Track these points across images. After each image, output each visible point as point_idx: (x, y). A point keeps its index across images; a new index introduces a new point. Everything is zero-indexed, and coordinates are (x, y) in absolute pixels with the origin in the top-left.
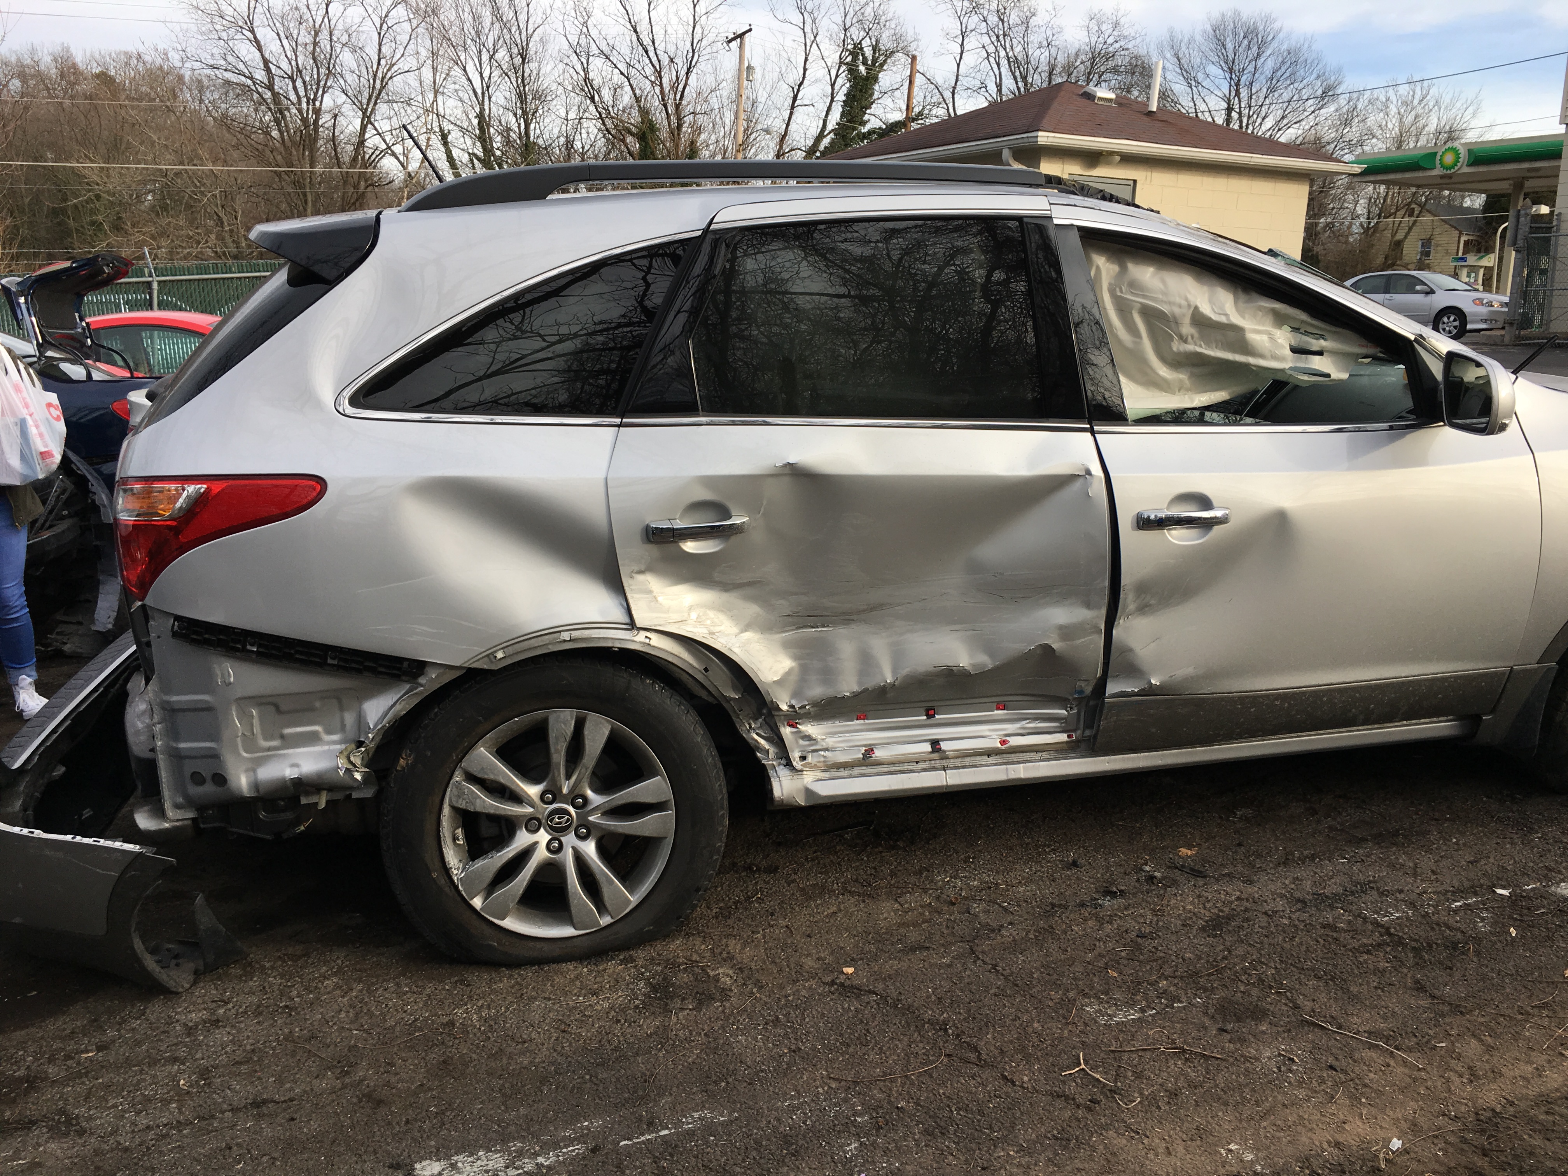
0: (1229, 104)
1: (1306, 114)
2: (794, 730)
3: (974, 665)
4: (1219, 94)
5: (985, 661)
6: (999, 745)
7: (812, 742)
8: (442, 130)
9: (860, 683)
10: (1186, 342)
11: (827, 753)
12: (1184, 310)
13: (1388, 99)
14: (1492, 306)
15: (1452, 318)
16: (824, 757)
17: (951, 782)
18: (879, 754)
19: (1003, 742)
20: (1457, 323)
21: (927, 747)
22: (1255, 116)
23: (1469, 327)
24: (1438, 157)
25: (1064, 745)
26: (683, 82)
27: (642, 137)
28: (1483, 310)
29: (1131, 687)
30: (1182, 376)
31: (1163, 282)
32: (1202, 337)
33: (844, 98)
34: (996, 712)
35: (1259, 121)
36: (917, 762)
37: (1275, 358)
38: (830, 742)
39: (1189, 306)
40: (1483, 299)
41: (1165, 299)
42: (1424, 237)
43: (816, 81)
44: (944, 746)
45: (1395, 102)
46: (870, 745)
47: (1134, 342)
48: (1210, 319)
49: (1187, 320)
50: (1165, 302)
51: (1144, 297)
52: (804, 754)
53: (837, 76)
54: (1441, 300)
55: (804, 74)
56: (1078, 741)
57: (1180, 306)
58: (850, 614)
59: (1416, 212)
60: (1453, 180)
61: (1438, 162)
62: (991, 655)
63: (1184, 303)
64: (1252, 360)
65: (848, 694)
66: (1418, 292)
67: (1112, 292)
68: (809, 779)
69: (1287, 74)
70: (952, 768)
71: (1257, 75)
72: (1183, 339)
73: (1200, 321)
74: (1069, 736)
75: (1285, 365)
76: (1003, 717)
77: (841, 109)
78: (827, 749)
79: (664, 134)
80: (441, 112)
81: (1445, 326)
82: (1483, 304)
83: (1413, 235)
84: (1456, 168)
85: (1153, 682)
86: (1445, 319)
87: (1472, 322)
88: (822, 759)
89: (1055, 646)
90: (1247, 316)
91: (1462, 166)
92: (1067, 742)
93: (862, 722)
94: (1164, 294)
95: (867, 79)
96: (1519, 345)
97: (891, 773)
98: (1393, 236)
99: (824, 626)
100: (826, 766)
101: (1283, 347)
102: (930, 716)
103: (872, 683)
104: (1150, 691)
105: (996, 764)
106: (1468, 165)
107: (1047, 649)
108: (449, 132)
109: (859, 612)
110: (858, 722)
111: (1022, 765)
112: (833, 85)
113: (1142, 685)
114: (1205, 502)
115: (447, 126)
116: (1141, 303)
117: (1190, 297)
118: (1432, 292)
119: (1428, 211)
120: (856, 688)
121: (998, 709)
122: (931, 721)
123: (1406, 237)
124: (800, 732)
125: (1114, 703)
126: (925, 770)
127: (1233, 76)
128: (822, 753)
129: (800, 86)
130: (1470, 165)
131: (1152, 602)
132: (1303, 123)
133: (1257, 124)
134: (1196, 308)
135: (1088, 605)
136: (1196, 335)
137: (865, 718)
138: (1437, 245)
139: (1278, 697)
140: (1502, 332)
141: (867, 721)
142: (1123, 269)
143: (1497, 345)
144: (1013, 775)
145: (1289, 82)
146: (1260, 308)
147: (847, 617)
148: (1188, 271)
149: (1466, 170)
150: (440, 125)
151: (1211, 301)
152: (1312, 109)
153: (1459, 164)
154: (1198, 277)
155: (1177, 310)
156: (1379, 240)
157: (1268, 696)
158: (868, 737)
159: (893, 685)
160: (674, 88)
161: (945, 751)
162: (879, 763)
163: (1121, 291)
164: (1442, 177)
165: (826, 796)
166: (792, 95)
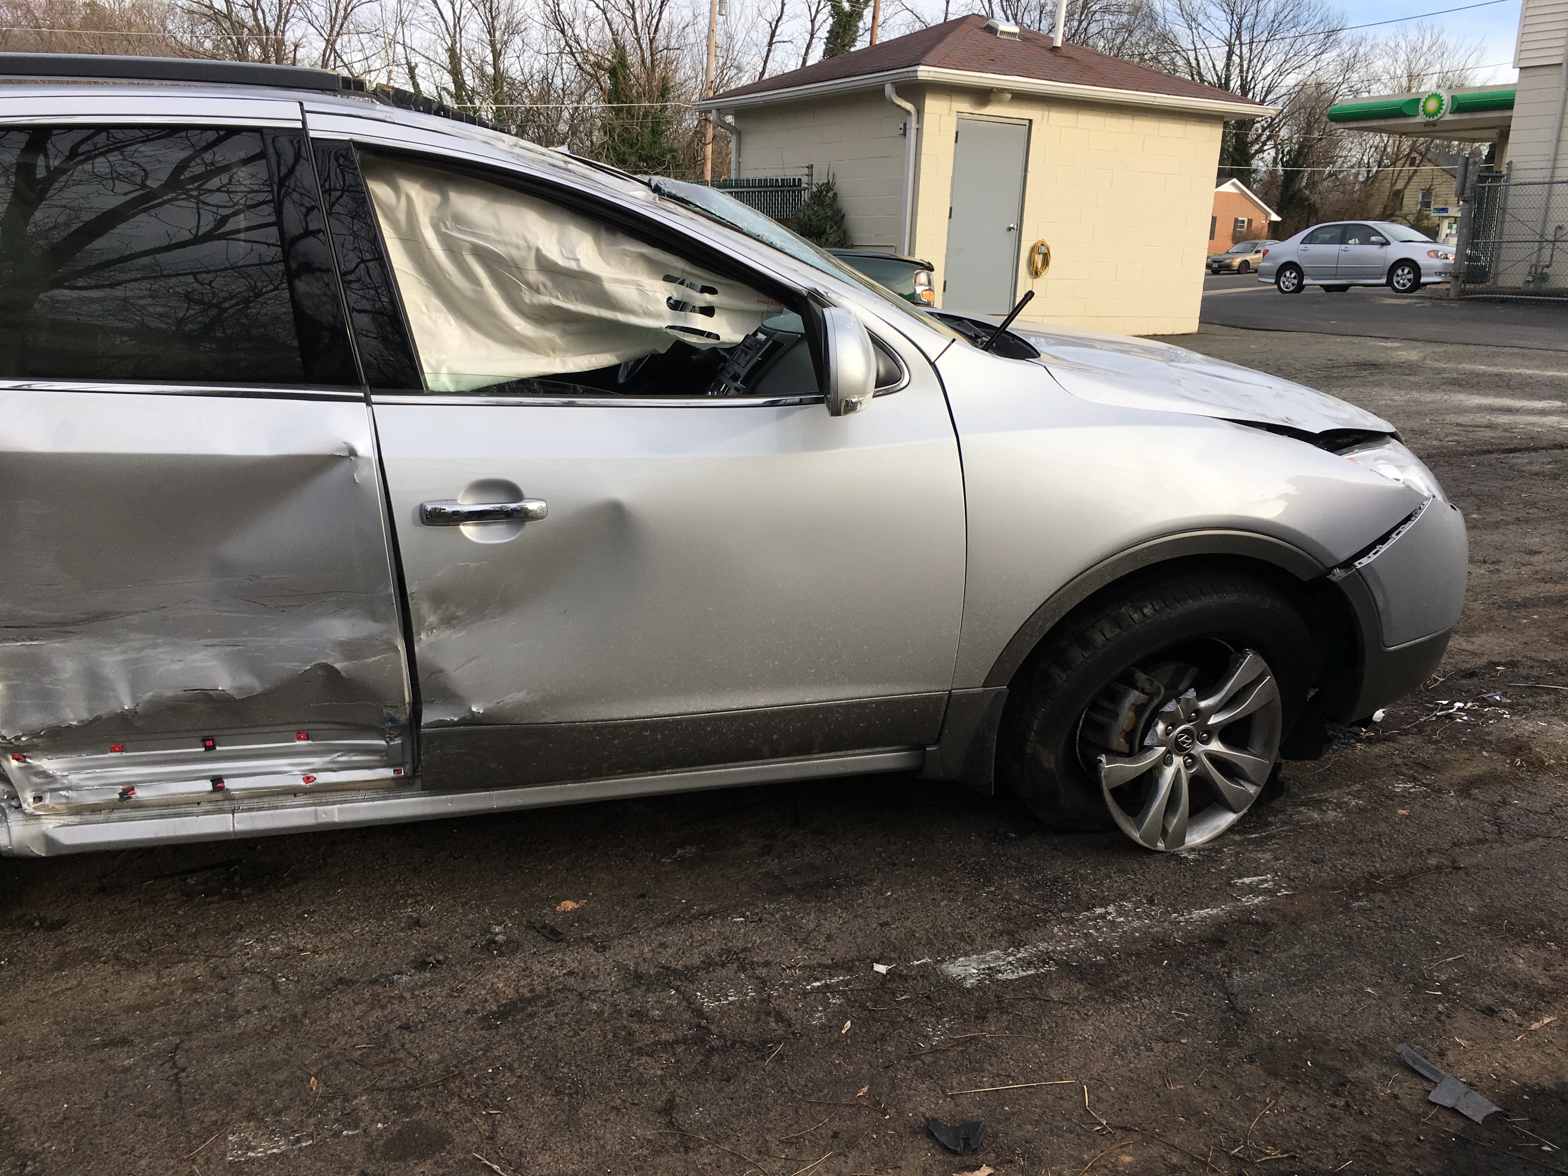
0: (1230, 49)
1: (1309, 58)
2: (23, 765)
3: (240, 689)
4: (1220, 37)
5: (251, 683)
6: (303, 783)
7: (49, 780)
8: (408, 63)
9: (90, 710)
10: (538, 291)
11: (70, 794)
12: (524, 253)
13: (1397, 45)
14: (1447, 258)
15: (1406, 271)
16: (67, 798)
17: (239, 827)
18: (140, 794)
19: (307, 779)
20: (1411, 276)
21: (208, 786)
22: (1255, 60)
23: (1423, 280)
24: (1422, 104)
25: (392, 783)
26: (657, 17)
27: (613, 73)
28: (1438, 263)
29: (451, 716)
30: (550, 334)
31: (496, 216)
32: (557, 286)
33: (827, 35)
34: (298, 743)
35: (1260, 65)
36: (199, 803)
37: (648, 314)
38: (74, 778)
39: (529, 247)
40: (1438, 251)
41: (498, 238)
42: (1423, 187)
43: (796, 16)
44: (229, 784)
45: (1404, 48)
46: (128, 783)
47: (475, 291)
48: (557, 264)
49: (531, 265)
50: (500, 242)
51: (474, 234)
52: (39, 794)
53: (817, 12)
54: (1396, 252)
55: (782, 9)
56: (405, 777)
57: (518, 247)
58: (65, 624)
59: (1417, 162)
60: (1437, 128)
61: (1421, 109)
62: (259, 676)
63: (522, 243)
64: (621, 317)
65: (75, 723)
66: (1373, 243)
67: (436, 228)
68: (51, 825)
69: (1290, 17)
70: (243, 811)
71: (1258, 18)
72: (535, 289)
73: (546, 266)
74: (397, 771)
75: (662, 324)
76: (309, 749)
77: (824, 47)
78: (69, 788)
79: (636, 69)
80: (409, 44)
81: (1399, 279)
82: (1438, 257)
83: (1413, 186)
84: (1439, 115)
85: (474, 709)
86: (1400, 272)
87: (1428, 275)
88: (64, 801)
89: (338, 666)
90: (612, 262)
91: (1445, 113)
92: (393, 779)
93: (118, 754)
94: (497, 231)
95: (850, 15)
96: (1463, 299)
97: (162, 816)
98: (1393, 185)
99: (33, 640)
100: (70, 808)
101: (658, 301)
102: (208, 749)
103: (104, 710)
104: (473, 720)
105: (304, 805)
106: (1452, 113)
107: (329, 669)
108: (416, 65)
109: (76, 622)
110: (113, 754)
111: (336, 806)
112: (813, 21)
113: (463, 713)
114: (512, 491)
115: (415, 59)
116: (470, 242)
117: (530, 237)
118: (1387, 243)
119: (1429, 160)
120: (85, 716)
121: (299, 739)
122: (210, 754)
123: (1405, 187)
124: (30, 767)
125: (432, 733)
126: (207, 813)
127: (1235, 18)
128: (63, 793)
129: (778, 21)
130: (1452, 112)
131: (459, 613)
132: (1304, 68)
133: (1257, 69)
134: (538, 250)
135: (373, 616)
136: (549, 284)
137: (121, 750)
138: (1437, 196)
139: (645, 726)
140: (1448, 286)
141: (125, 754)
142: (445, 199)
143: (1442, 299)
144: (323, 818)
145: (1292, 25)
146: (625, 253)
147: (63, 629)
148: (531, 206)
149: (1449, 117)
150: (406, 58)
151: (560, 243)
152: (1314, 53)
153: (1442, 112)
154: (545, 212)
155: (514, 253)
156: (1378, 189)
157: (632, 725)
158: (128, 773)
159: (133, 712)
160: (647, 23)
161: (228, 790)
162: (140, 806)
163: (446, 227)
164: (1427, 124)
165: (69, 846)
166: (770, 31)
